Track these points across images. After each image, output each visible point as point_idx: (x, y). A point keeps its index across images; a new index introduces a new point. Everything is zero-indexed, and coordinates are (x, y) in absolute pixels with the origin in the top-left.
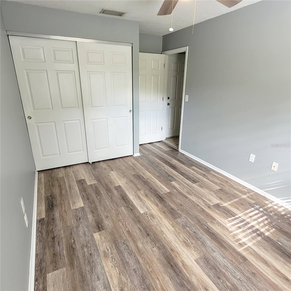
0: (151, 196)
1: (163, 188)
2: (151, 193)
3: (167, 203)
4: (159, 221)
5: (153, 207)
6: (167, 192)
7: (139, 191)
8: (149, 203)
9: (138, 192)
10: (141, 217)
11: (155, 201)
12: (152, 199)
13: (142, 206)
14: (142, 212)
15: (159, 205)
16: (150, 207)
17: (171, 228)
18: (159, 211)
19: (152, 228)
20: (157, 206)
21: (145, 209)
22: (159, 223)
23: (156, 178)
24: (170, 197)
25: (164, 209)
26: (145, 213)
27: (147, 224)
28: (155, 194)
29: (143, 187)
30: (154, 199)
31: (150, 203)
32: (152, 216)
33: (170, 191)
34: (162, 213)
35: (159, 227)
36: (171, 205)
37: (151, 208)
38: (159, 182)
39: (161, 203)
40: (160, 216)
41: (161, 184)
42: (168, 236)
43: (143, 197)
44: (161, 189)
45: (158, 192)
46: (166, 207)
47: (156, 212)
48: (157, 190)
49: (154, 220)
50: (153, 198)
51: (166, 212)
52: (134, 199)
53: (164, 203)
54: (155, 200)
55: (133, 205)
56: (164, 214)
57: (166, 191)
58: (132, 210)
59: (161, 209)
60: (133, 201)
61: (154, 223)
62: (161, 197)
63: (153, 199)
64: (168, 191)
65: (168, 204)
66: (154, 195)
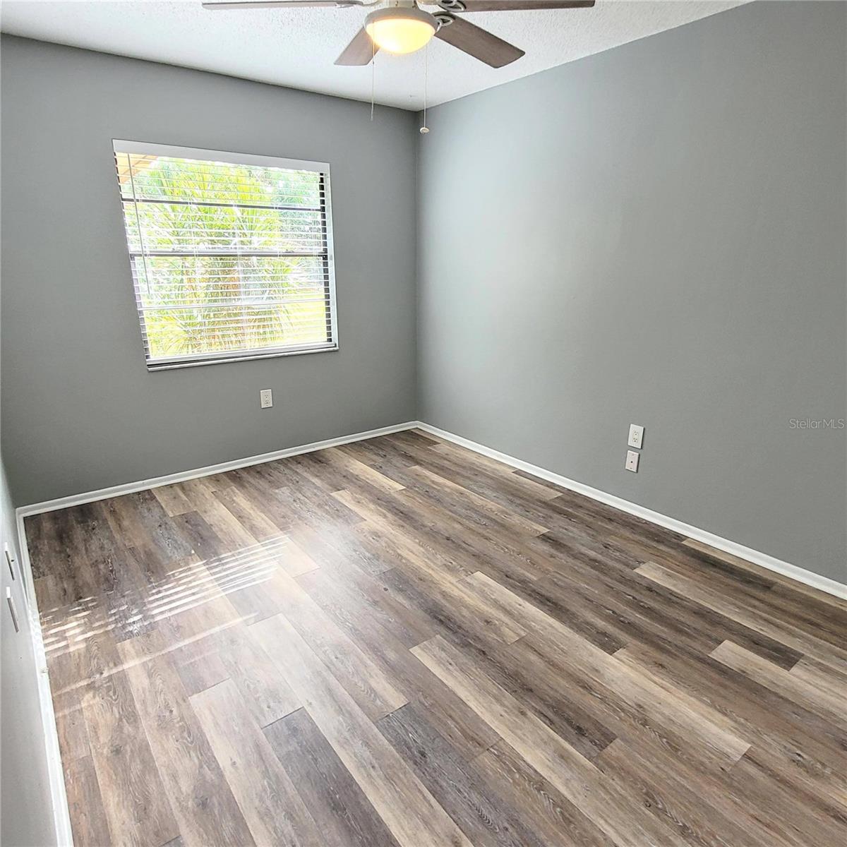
0: (472, 624)
1: (440, 662)
2: (478, 634)
3: (417, 606)
4: (432, 562)
5: (456, 590)
6: (422, 645)
7: (523, 637)
8: (472, 599)
9: (523, 634)
10: (477, 564)
11: (456, 608)
12: (465, 612)
13: (486, 589)
14: (479, 574)
15: (439, 597)
16: (463, 589)
17: (404, 553)
18: (435, 582)
19: (444, 548)
20: (444, 595)
21: (475, 583)
22: (431, 557)
23: (484, 728)
24: (411, 625)
25: (425, 589)
26: (469, 573)
27: (456, 553)
28: (463, 632)
29: (518, 657)
30: (460, 614)
31: (466, 598)
32: (450, 569)
33: (410, 650)
34: (427, 578)
35: (430, 551)
36: (405, 602)
37: (460, 586)
38: (464, 699)
39: (436, 604)
40: (431, 572)
41: (450, 682)
42: (409, 541)
43: (498, 617)
44: (443, 655)
45: (453, 642)
46: (420, 594)
47: (444, 578)
48: (459, 648)
49: (443, 560)
50: (464, 617)
51: (416, 581)
52: (520, 605)
53: (427, 603)
54: (454, 609)
55: (512, 587)
56: (422, 576)
57: (423, 650)
58: (507, 576)
59: (433, 586)
60: (520, 600)
61: (441, 558)
62: (438, 622)
63: (464, 614)
64: (416, 651)
65: (415, 602)
66: (463, 626)
